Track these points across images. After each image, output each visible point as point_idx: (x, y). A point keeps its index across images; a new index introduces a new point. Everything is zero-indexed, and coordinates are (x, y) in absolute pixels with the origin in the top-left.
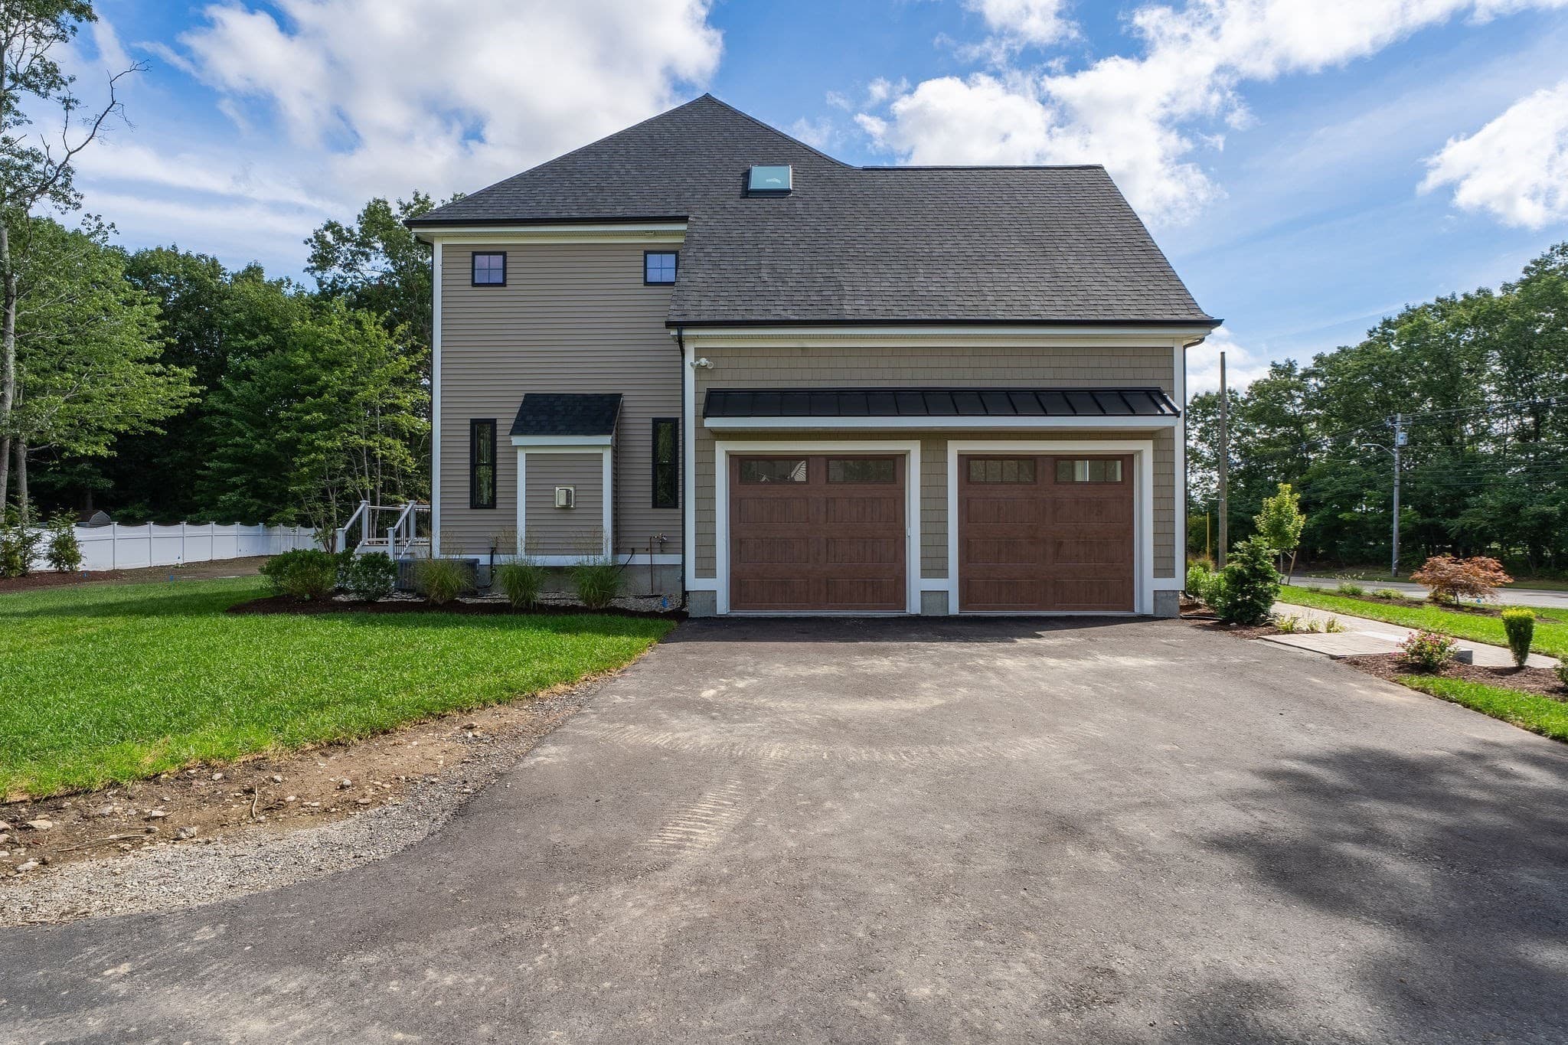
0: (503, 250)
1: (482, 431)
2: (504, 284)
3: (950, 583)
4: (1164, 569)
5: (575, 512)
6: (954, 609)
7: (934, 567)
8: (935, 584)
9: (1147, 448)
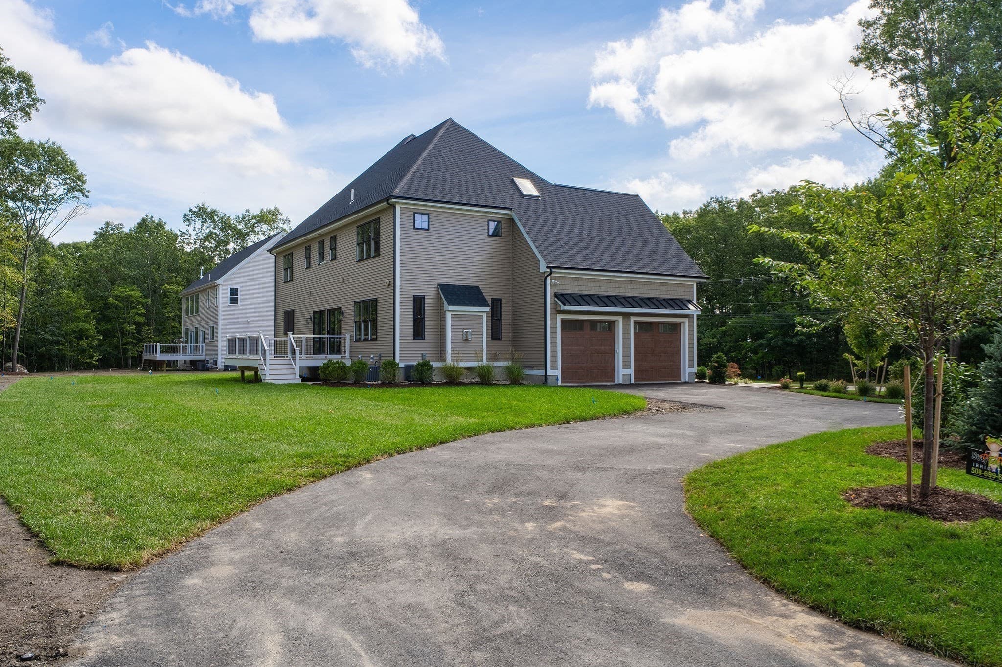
0: (428, 212)
1: (419, 302)
2: (428, 229)
3: (631, 371)
4: (691, 366)
5: (472, 341)
6: (632, 381)
7: (626, 366)
8: (626, 371)
9: (686, 320)
